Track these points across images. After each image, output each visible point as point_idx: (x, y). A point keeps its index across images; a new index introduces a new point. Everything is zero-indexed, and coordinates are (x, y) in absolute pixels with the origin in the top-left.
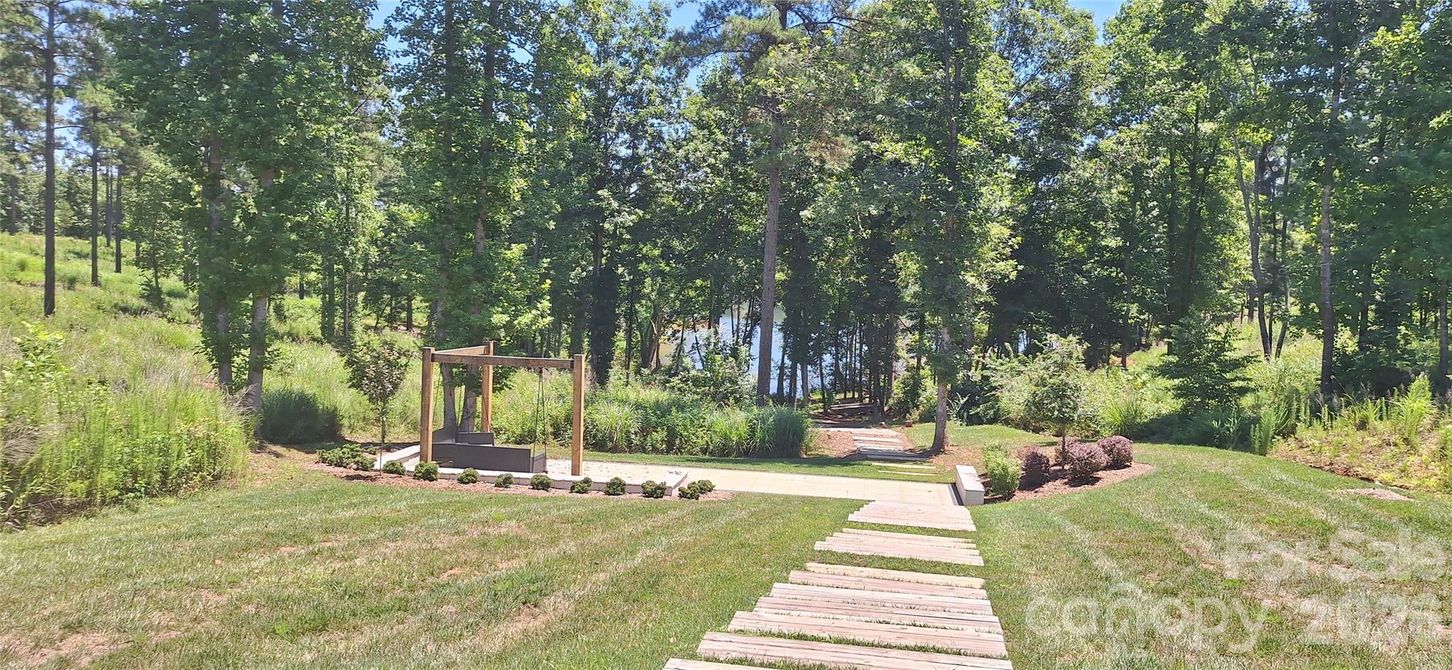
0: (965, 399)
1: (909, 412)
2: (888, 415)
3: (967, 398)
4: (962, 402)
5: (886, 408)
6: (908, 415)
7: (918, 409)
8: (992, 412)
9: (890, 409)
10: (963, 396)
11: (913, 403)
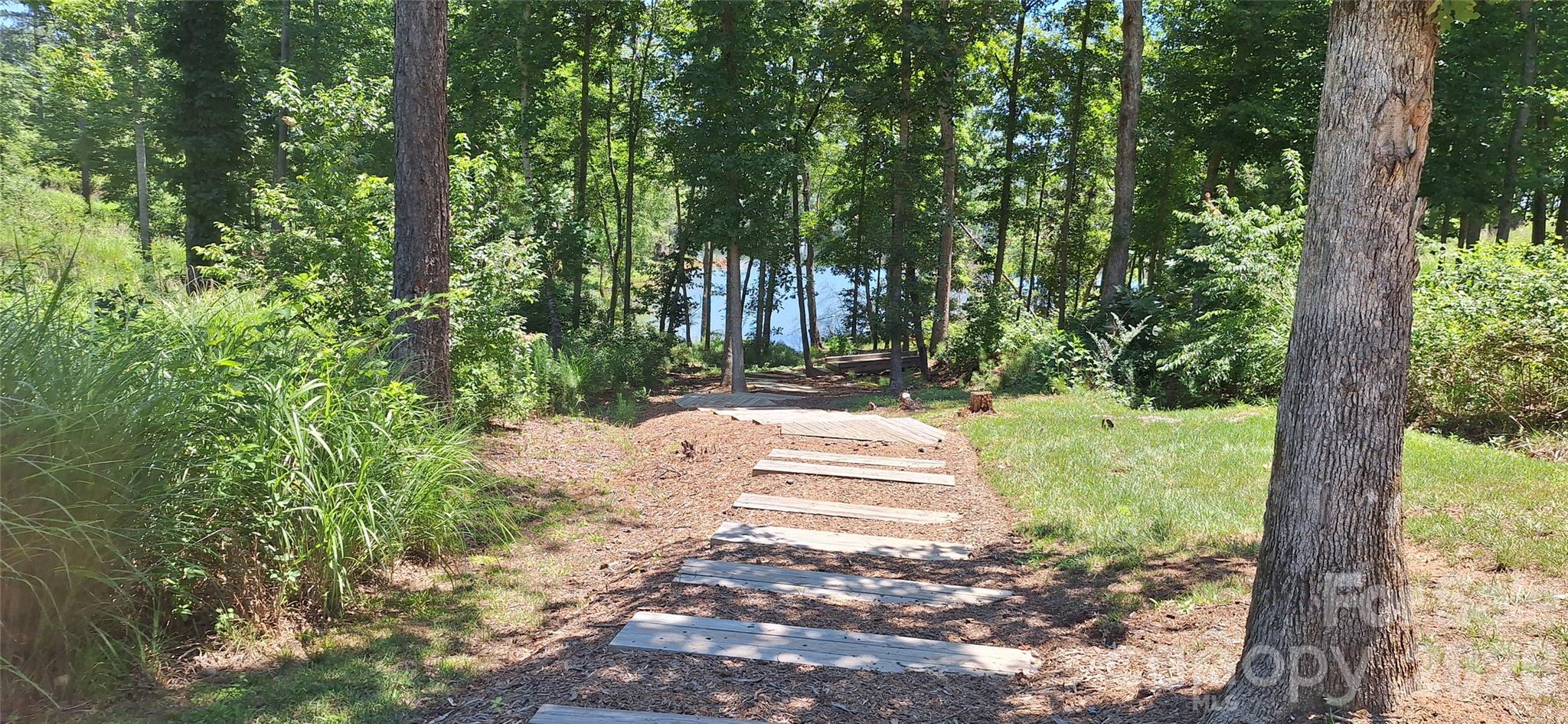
0: (1136, 331)
1: (977, 369)
2: (935, 375)
3: (1140, 327)
4: (1127, 337)
5: (931, 362)
6: (975, 374)
7: (997, 361)
8: (1224, 364)
9: (940, 364)
10: (1130, 322)
11: (988, 350)
